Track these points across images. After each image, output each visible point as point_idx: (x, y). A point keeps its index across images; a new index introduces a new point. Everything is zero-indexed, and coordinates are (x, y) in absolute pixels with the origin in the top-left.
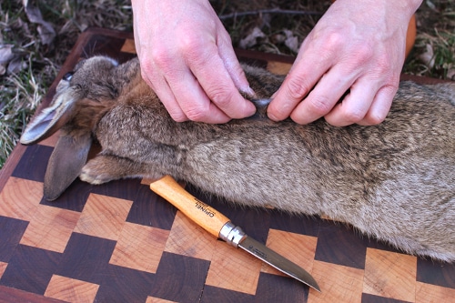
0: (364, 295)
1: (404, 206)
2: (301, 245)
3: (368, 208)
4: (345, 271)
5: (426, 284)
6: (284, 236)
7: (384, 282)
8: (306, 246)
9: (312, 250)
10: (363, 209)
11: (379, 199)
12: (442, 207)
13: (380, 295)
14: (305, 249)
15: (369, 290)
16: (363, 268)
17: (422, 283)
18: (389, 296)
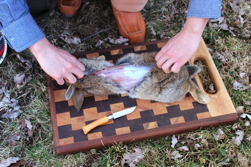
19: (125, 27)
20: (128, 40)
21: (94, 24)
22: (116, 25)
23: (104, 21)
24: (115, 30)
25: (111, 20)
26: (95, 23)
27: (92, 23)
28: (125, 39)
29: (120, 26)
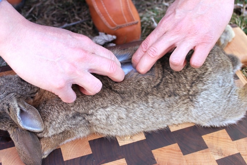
0: (217, 161)
1: (214, 102)
2: (172, 151)
3: (195, 110)
4: (201, 153)
5: (238, 141)
6: (161, 151)
7: (221, 149)
8: (175, 150)
9: (179, 151)
10: (193, 112)
11: (201, 103)
12: (229, 96)
13: (223, 157)
14: (176, 152)
15: (218, 157)
16: (207, 148)
17: (236, 141)
18: (227, 156)
19: (106, 17)
20: (114, 37)
21: (50, 17)
22: (90, 17)
23: (67, 11)
24: (89, 25)
25: (79, 10)
26: (53, 16)
27: (48, 16)
28: (110, 36)
29: (97, 15)
